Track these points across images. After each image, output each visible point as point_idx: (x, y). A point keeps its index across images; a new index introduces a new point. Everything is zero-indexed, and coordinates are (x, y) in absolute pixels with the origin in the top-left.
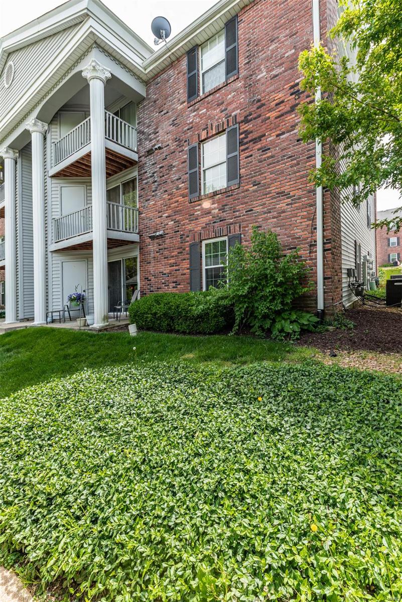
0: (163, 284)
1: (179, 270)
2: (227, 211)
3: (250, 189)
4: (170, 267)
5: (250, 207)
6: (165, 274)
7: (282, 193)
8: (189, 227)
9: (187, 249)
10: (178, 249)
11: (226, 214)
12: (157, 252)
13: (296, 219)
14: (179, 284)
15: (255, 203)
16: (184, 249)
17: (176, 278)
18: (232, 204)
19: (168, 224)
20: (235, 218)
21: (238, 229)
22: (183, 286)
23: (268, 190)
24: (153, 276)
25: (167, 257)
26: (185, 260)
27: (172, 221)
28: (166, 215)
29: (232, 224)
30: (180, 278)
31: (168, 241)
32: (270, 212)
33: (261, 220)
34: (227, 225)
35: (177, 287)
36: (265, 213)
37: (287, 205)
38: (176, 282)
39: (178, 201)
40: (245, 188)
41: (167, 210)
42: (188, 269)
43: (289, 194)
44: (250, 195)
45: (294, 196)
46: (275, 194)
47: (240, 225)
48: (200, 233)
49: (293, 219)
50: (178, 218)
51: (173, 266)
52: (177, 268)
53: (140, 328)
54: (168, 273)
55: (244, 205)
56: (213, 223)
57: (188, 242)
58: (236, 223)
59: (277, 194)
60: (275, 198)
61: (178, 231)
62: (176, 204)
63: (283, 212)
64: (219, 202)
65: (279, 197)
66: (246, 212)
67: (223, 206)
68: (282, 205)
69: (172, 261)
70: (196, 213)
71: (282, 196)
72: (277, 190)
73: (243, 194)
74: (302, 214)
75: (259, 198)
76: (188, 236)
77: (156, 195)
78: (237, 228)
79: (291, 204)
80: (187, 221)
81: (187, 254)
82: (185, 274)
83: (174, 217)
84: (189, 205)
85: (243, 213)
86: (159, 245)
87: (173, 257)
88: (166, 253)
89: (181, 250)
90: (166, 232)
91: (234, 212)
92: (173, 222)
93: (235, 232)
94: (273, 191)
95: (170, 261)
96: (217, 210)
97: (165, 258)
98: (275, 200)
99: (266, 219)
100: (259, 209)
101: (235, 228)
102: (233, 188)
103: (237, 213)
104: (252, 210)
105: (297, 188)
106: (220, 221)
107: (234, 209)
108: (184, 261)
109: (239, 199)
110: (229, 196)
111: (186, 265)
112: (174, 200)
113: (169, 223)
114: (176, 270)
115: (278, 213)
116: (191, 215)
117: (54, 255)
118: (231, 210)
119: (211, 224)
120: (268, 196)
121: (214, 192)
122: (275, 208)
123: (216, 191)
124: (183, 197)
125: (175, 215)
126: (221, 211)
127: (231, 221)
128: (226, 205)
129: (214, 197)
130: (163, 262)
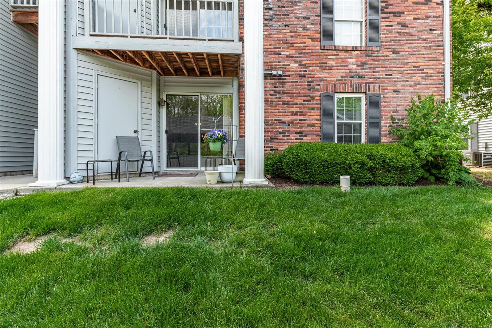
0: (280, 133)
1: (305, 120)
2: (366, 69)
3: (390, 55)
4: (292, 115)
5: (390, 72)
6: (284, 122)
7: (418, 67)
8: (320, 75)
9: (316, 98)
10: (304, 96)
11: (366, 72)
12: (271, 95)
13: (428, 91)
14: (306, 136)
15: (394, 69)
16: (313, 98)
17: (301, 128)
18: (372, 64)
19: (289, 65)
20: (374, 78)
21: (378, 89)
22: (310, 138)
23: (406, 61)
25: (288, 104)
26: (313, 109)
27: (296, 62)
28: (288, 54)
29: (371, 83)
30: (306, 129)
31: (289, 85)
32: (407, 81)
33: (400, 85)
34: (366, 83)
35: (302, 139)
36: (403, 81)
37: (422, 78)
38: (301, 133)
39: (304, 43)
40: (385, 53)
41: (288, 49)
42: (317, 120)
43: (423, 70)
44: (390, 61)
45: (427, 73)
46: (412, 67)
47: (380, 85)
48: (335, 85)
49: (426, 91)
50: (305, 61)
51: (297, 115)
52: (302, 117)
54: (289, 122)
55: (384, 69)
56: (351, 77)
57: (318, 91)
58: (375, 83)
59: (414, 67)
60: (412, 70)
61: (305, 77)
62: (302, 45)
63: (419, 84)
64: (357, 58)
65: (415, 70)
66: (386, 75)
67: (362, 63)
68: (418, 77)
69: (295, 109)
70: (328, 62)
71: (418, 70)
72: (413, 64)
73: (383, 58)
74: (433, 89)
75: (398, 66)
76: (319, 85)
77: (271, 25)
78: (377, 88)
79: (425, 79)
80: (318, 68)
81: (317, 104)
82: (313, 126)
83: (299, 60)
84: (321, 51)
85: (383, 75)
86: (275, 87)
87: (296, 104)
88: (285, 98)
89: (309, 98)
90: (287, 73)
91: (374, 72)
92: (297, 65)
93: (374, 91)
94: (410, 64)
95: (292, 109)
96: (355, 66)
97: (283, 104)
98: (412, 72)
99: (404, 86)
100: (398, 76)
101: (374, 87)
102: (374, 50)
103: (377, 74)
104: (391, 75)
105: (430, 67)
106: (359, 77)
107: (374, 69)
108: (313, 111)
109: (379, 61)
110: (369, 56)
111: (315, 115)
112: (298, 39)
113: (291, 65)
114: (300, 120)
115: (415, 84)
116: (323, 63)
118: (370, 70)
119: (348, 77)
120: (406, 66)
121: (353, 47)
122: (412, 79)
123: (356, 47)
124: (312, 41)
125: (300, 57)
126: (360, 68)
127: (371, 80)
128: (365, 64)
129: (352, 52)
130: (281, 108)
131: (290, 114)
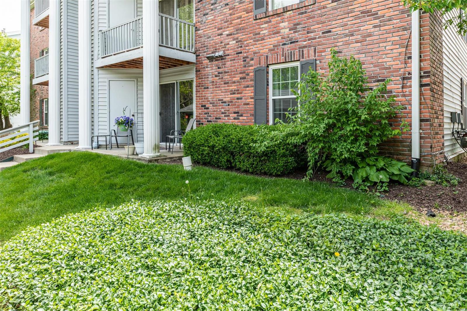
0: (222, 113)
1: (241, 99)
2: (299, 31)
3: (328, 6)
4: (231, 94)
5: (329, 27)
6: (225, 102)
7: (368, 12)
8: (254, 48)
9: (251, 74)
10: (241, 73)
11: (299, 35)
12: (216, 76)
13: (385, 44)
14: (242, 116)
15: (334, 22)
16: (248, 75)
17: (238, 107)
18: (305, 23)
19: (228, 44)
20: (309, 40)
21: (313, 54)
22: (245, 118)
23: (350, 7)
24: (211, 103)
25: (228, 83)
26: (248, 87)
27: (234, 40)
28: (227, 33)
29: (305, 47)
30: (242, 108)
31: (228, 64)
32: (352, 35)
33: (341, 43)
34: (299, 48)
35: (238, 119)
36: (346, 36)
37: (375, 27)
38: (238, 113)
39: (240, 17)
40: (322, 4)
41: (228, 27)
42: (251, 98)
43: (377, 14)
44: (328, 13)
45: (383, 16)
46: (359, 13)
47: (315, 49)
48: (267, 57)
49: (381, 45)
50: (241, 36)
51: (234, 93)
52: (239, 96)
53: (195, 162)
54: (229, 102)
55: (320, 25)
56: (283, 45)
57: (252, 66)
58: (310, 46)
59: (362, 13)
60: (359, 18)
61: (241, 53)
62: (239, 20)
63: (370, 35)
64: (289, 19)
65: (364, 16)
66: (323, 33)
67: (294, 25)
68: (368, 26)
69: (233, 87)
70: (261, 33)
71: (368, 16)
72: (361, 9)
73: (319, 12)
74: (393, 39)
75: (338, 17)
76: (252, 59)
77: (216, 8)
78: (312, 52)
79: (380, 26)
80: (252, 41)
81: (251, 80)
82: (248, 104)
83: (236, 36)
84: (254, 22)
85: (319, 34)
86: (219, 68)
87: (234, 82)
88: (226, 77)
89: (244, 75)
90: (227, 52)
91: (308, 33)
92: (235, 42)
93: (309, 57)
94: (356, 10)
95: (231, 88)
96: (288, 30)
97: (225, 83)
98: (359, 21)
99: (347, 44)
100: (339, 30)
101: (308, 51)
102: (307, 4)
103: (312, 34)
104: (330, 32)
105: (388, 6)
106: (291, 43)
107: (308, 29)
108: (248, 89)
109: (314, 17)
110: (302, 13)
111: (249, 92)
112: (235, 15)
113: (231, 43)
114: (238, 99)
115: (362, 37)
116: (256, 34)
117: (101, 72)
118: (304, 30)
119: (279, 45)
120: (350, 15)
121: (284, 8)
122: (359, 30)
123: (286, 7)
124: (247, 13)
125: (237, 34)
126: (292, 31)
127: (305, 43)
128: (298, 24)
129: (284, 14)
130: (223, 88)
131: (229, 93)
